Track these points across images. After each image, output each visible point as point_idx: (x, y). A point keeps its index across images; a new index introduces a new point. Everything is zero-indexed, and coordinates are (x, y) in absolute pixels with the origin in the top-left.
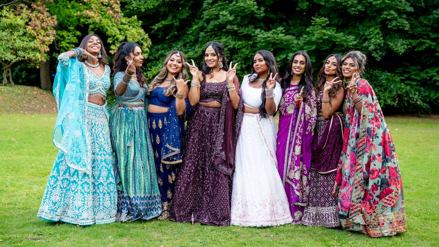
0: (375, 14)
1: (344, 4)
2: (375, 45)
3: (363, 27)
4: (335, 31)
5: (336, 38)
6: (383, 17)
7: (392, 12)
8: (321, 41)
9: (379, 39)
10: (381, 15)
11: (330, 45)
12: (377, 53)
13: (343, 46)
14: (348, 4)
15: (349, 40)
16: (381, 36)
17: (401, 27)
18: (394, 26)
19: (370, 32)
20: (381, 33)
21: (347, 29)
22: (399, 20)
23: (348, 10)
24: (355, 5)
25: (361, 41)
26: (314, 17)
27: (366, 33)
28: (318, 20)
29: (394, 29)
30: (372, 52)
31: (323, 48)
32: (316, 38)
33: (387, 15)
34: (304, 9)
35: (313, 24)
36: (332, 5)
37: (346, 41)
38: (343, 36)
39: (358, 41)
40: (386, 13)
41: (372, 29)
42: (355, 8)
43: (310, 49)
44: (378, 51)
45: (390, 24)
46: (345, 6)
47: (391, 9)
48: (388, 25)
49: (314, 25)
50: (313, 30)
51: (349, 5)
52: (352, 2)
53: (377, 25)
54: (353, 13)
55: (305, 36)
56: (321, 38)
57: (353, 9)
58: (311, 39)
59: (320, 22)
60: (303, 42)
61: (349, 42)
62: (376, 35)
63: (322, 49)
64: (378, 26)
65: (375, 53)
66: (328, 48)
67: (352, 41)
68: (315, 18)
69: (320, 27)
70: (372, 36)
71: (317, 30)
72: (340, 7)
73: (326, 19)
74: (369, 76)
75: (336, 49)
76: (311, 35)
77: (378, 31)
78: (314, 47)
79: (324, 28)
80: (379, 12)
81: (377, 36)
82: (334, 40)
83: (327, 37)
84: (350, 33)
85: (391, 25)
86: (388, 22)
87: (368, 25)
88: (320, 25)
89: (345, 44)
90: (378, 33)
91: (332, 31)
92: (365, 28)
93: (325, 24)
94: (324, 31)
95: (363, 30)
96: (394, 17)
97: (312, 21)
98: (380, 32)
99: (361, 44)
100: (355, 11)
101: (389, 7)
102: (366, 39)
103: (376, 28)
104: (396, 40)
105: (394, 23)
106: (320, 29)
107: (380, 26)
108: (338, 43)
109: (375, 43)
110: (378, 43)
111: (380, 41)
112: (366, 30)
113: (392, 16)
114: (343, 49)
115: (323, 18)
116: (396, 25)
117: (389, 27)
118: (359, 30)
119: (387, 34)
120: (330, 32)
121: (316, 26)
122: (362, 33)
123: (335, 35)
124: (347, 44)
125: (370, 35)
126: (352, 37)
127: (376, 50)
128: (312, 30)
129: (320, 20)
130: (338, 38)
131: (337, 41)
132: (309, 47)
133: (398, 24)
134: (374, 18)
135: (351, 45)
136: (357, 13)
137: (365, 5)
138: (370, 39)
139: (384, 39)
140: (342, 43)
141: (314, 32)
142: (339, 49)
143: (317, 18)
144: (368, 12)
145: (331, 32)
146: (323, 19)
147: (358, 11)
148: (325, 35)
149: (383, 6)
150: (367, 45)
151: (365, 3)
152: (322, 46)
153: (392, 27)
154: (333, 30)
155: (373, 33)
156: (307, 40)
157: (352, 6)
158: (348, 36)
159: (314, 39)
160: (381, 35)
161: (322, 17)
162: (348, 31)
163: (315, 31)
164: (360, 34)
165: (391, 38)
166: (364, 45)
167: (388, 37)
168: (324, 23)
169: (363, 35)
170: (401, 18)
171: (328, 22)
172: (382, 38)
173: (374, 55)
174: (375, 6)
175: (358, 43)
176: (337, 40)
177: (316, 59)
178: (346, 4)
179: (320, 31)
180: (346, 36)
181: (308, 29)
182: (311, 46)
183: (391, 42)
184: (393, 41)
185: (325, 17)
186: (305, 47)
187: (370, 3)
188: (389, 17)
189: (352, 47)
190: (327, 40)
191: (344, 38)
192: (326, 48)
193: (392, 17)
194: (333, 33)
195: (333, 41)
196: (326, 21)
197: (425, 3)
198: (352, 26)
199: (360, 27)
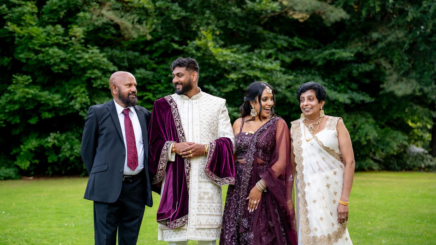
0: (80, 73)
1: (46, 62)
2: (81, 104)
3: (70, 85)
4: (39, 89)
5: (40, 97)
6: (87, 76)
7: (96, 71)
8: (24, 100)
9: (85, 98)
10: (86, 73)
11: (35, 104)
12: (85, 112)
13: (49, 105)
14: (51, 62)
15: (54, 99)
16: (87, 95)
17: (105, 86)
18: (99, 85)
19: (76, 91)
20: (88, 92)
21: (54, 87)
22: (104, 79)
23: (52, 68)
24: (58, 63)
25: (68, 100)
26: (15, 75)
27: (72, 92)
28: (19, 78)
29: (99, 87)
30: (79, 110)
31: (27, 107)
32: (19, 97)
33: (92, 74)
34: (4, 65)
35: (14, 82)
36: (35, 63)
37: (51, 100)
38: (48, 95)
39: (65, 99)
40: (89, 72)
41: (78, 88)
42: (58, 66)
43: (13, 109)
44: (85, 110)
45: (95, 82)
46: (48, 64)
47: (95, 68)
48: (93, 83)
49: (16, 84)
50: (15, 88)
51: (52, 64)
52: (55, 61)
53: (83, 83)
54: (56, 71)
55: (6, 95)
56: (24, 97)
57: (56, 67)
58: (13, 99)
59: (22, 80)
60: (5, 101)
61: (55, 101)
62: (81, 93)
63: (27, 109)
64: (83, 85)
65: (82, 111)
66: (32, 107)
67: (58, 100)
68: (16, 77)
69: (23, 86)
70: (78, 94)
71: (20, 89)
72: (43, 65)
73: (29, 77)
74: (79, 135)
75: (41, 108)
76: (13, 94)
77: (83, 90)
78: (17, 107)
79: (27, 86)
80: (84, 70)
81: (83, 94)
82: (39, 99)
83: (30, 96)
84: (57, 92)
85: (96, 84)
86: (93, 81)
87: (74, 83)
88: (23, 83)
89: (51, 103)
90: (84, 92)
91: (35, 89)
92: (71, 87)
93: (27, 83)
94: (27, 90)
95: (69, 89)
96: (98, 76)
97: (13, 79)
98: (86, 91)
99: (68, 102)
100: (58, 69)
101: (92, 66)
102: (72, 98)
103: (82, 87)
104: (103, 98)
105: (99, 82)
106: (23, 87)
107: (86, 84)
108: (42, 102)
109: (80, 102)
110: (83, 102)
111: (86, 99)
112: (72, 89)
113: (96, 75)
114: (50, 108)
115: (25, 76)
116: (101, 84)
117: (94, 86)
118: (65, 89)
119: (94, 93)
120: (33, 91)
121: (18, 85)
122: (68, 92)
123: (40, 94)
124: (53, 103)
125: (76, 93)
126: (57, 96)
127: (82, 109)
128: (13, 89)
129: (22, 78)
130: (43, 97)
131: (41, 101)
132: (12, 106)
133: (103, 83)
134: (80, 76)
135: (56, 104)
136: (61, 71)
137: (69, 64)
138: (76, 98)
139: (90, 98)
140: (47, 102)
141: (16, 91)
142: (45, 109)
143: (18, 76)
144: (73, 70)
145: (35, 91)
146: (25, 78)
147: (62, 69)
148: (28, 93)
149: (86, 65)
150: (74, 104)
151: (68, 61)
152: (26, 105)
153: (97, 85)
154: (37, 89)
155: (79, 92)
156: (9, 99)
157: (55, 64)
158: (53, 94)
159: (16, 98)
160: (87, 93)
161: (24, 74)
162: (54, 90)
163: (17, 89)
164: (66, 93)
165: (98, 96)
166: (71, 104)
167: (95, 95)
168: (26, 81)
169: (69, 94)
170: (105, 77)
171: (31, 81)
172: (87, 97)
173: (81, 113)
174: (78, 65)
175: (65, 102)
176: (42, 99)
177: (20, 119)
178: (49, 62)
179: (23, 89)
180: (51, 95)
181: (9, 88)
182: (13, 106)
183: (98, 100)
184: (100, 99)
185: (27, 75)
186: (8, 107)
187: (74, 62)
188: (93, 76)
189: (58, 106)
190: (32, 98)
191: (49, 97)
192: (31, 107)
193: (96, 77)
194: (37, 92)
195: (38, 101)
196: (28, 80)
197: (128, 63)
198: (58, 84)
199: (67, 86)
